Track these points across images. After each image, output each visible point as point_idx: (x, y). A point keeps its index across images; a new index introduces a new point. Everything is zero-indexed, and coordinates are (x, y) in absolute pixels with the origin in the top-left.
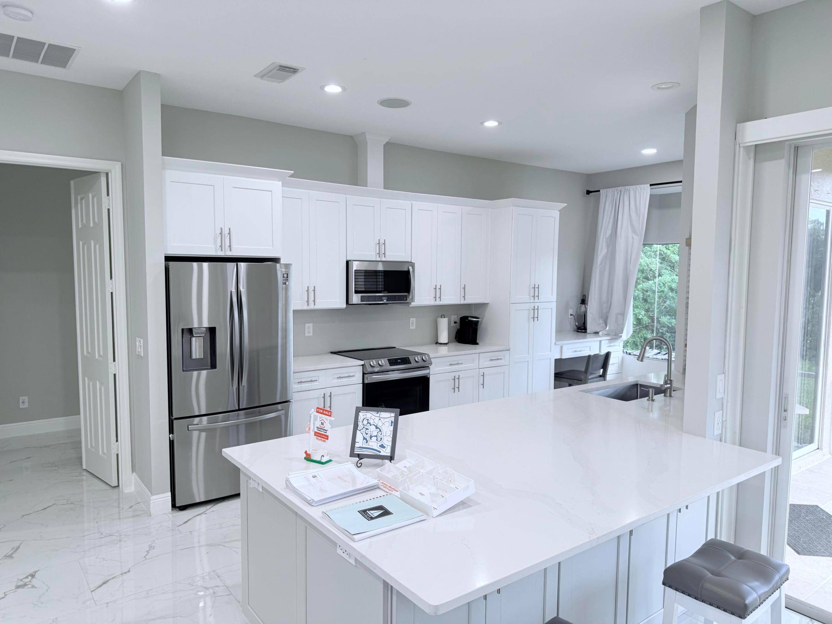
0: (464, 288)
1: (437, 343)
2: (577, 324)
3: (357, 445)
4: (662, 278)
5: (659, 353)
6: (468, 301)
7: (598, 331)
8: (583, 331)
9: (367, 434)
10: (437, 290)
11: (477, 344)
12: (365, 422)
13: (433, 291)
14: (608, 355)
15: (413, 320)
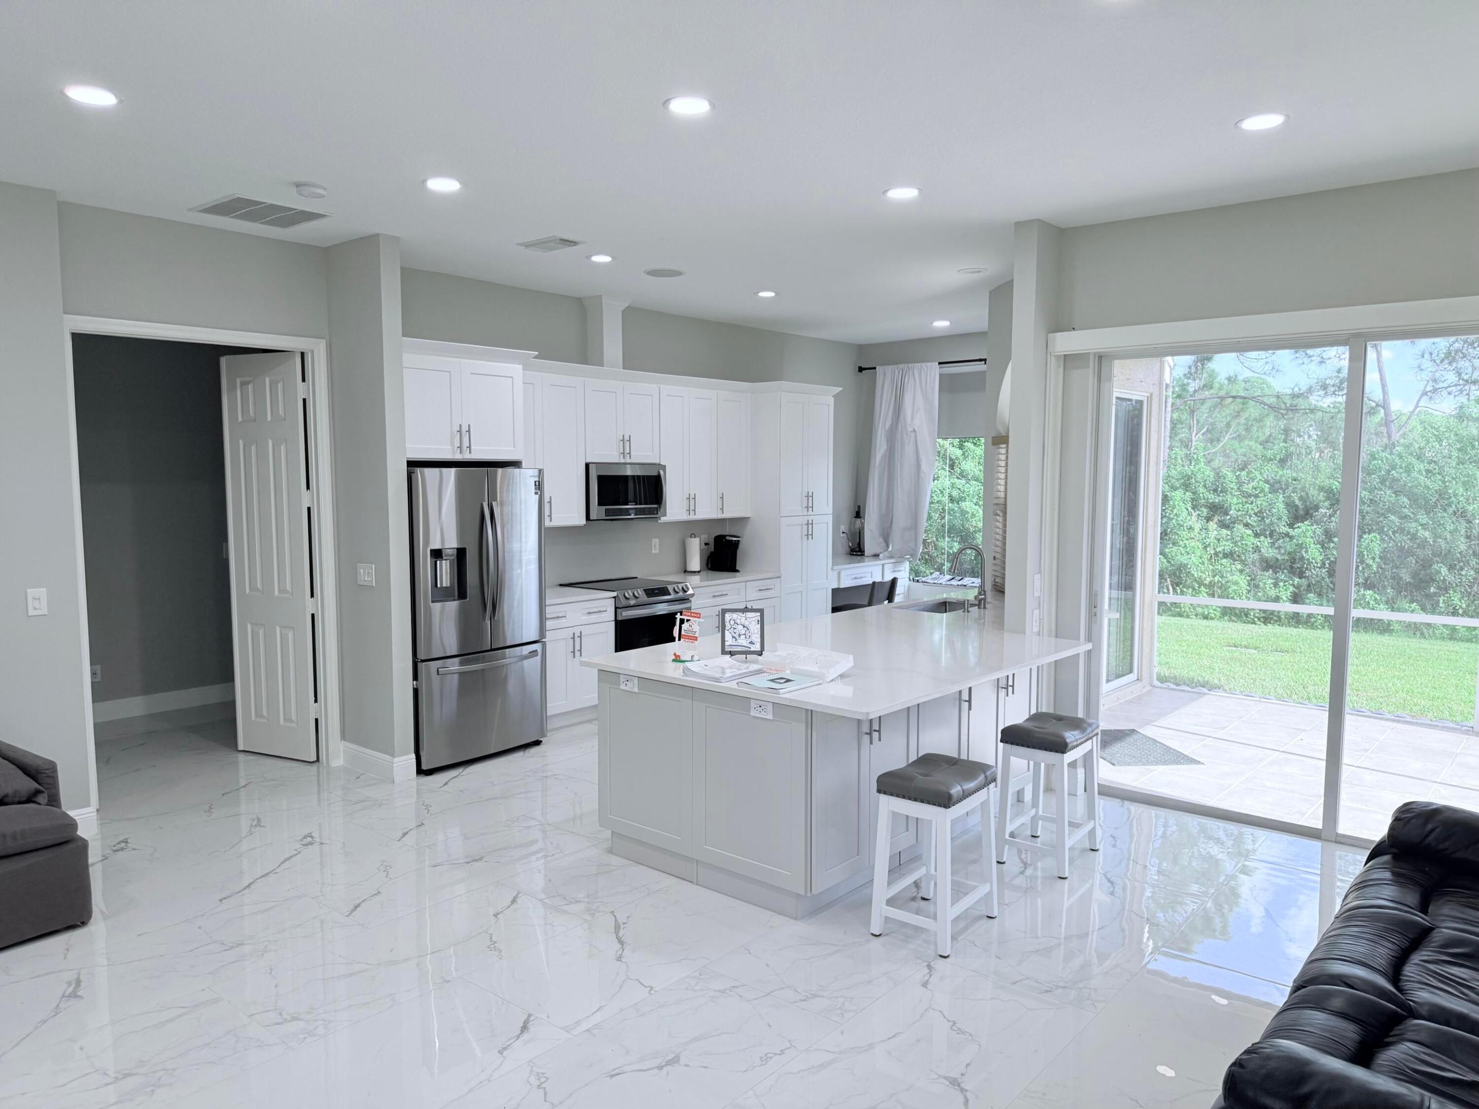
0: (722, 498)
1: (685, 571)
2: (850, 545)
3: (727, 643)
4: (939, 482)
5: (953, 579)
6: (727, 515)
7: (878, 552)
8: (859, 553)
9: (735, 633)
10: (691, 499)
11: (737, 571)
12: (732, 622)
13: (686, 502)
14: (894, 582)
15: (656, 541)
